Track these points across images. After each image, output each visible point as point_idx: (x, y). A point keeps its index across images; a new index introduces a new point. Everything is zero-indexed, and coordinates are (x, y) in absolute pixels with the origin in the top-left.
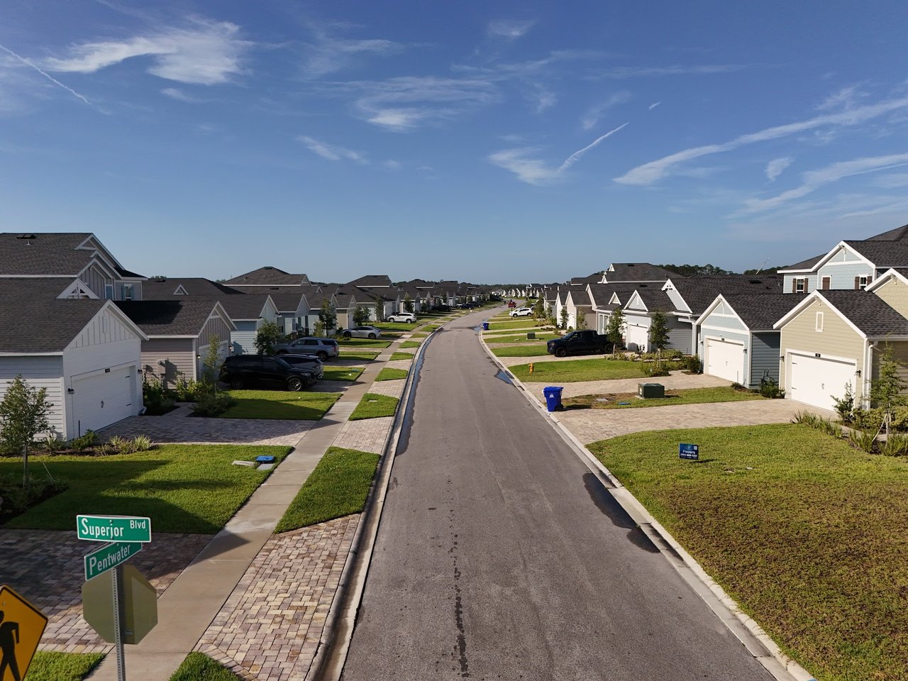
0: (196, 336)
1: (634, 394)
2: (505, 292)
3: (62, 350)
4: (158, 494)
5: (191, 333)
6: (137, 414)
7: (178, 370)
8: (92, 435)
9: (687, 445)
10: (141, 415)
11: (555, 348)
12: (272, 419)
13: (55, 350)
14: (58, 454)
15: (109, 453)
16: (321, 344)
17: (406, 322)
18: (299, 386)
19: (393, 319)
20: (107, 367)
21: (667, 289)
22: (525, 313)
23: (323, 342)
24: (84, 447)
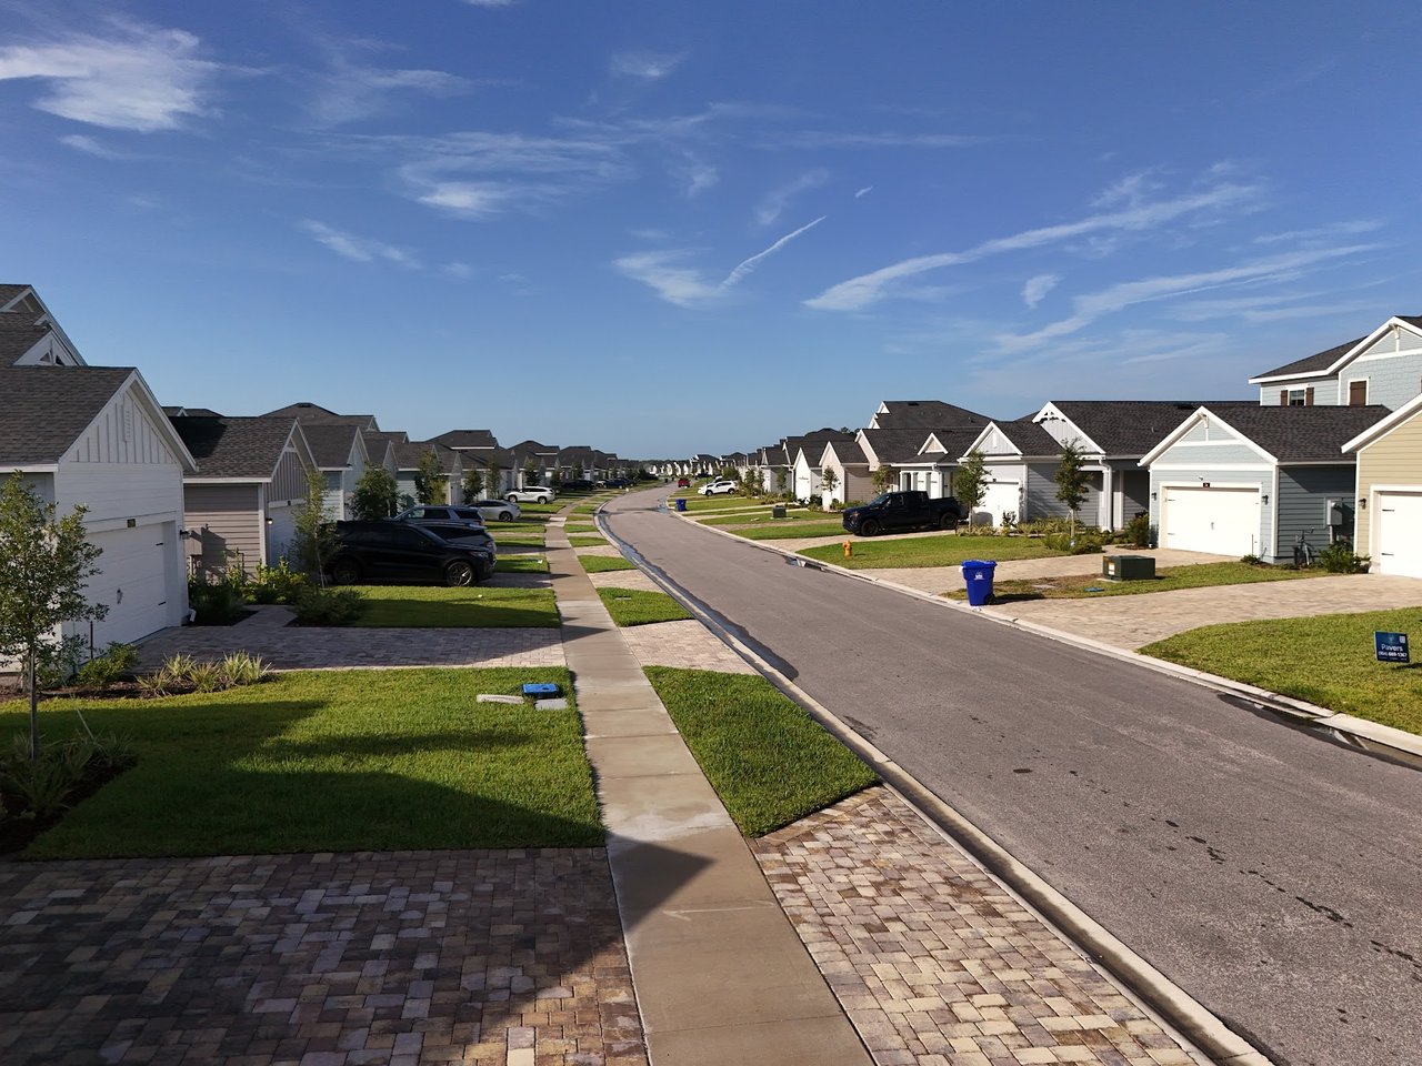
0: (268, 480)
1: (1095, 576)
2: (655, 468)
3: (56, 461)
4: (373, 764)
5: (255, 474)
6: (178, 623)
7: (228, 547)
8: (123, 654)
9: (1386, 634)
10: (187, 623)
11: (861, 521)
12: (466, 627)
13: (39, 459)
14: (50, 697)
15: (172, 690)
16: (454, 516)
17: (538, 502)
18: (468, 576)
19: (515, 496)
20: (131, 515)
21: (1043, 420)
22: (726, 489)
23: (457, 512)
24: (110, 680)
